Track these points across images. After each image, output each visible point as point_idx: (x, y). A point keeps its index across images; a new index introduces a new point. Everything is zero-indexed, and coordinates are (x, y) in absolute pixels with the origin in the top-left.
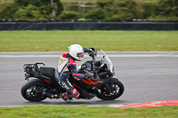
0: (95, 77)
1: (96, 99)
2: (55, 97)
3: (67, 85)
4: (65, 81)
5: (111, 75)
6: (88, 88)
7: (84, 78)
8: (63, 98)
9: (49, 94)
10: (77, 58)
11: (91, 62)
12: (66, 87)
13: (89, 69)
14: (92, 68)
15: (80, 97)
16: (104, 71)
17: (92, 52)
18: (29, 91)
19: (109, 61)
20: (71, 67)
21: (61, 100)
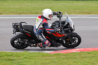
0: (61, 31)
1: (62, 47)
2: (33, 46)
3: (42, 38)
4: (41, 35)
5: (72, 30)
6: (56, 39)
7: (54, 32)
8: (39, 46)
9: (29, 44)
10: (49, 18)
11: (58, 22)
12: (41, 39)
13: (57, 26)
14: (59, 26)
15: (51, 46)
16: (67, 27)
17: (59, 15)
18: (16, 41)
19: (71, 21)
20: (45, 25)
21: (38, 48)
